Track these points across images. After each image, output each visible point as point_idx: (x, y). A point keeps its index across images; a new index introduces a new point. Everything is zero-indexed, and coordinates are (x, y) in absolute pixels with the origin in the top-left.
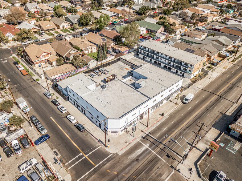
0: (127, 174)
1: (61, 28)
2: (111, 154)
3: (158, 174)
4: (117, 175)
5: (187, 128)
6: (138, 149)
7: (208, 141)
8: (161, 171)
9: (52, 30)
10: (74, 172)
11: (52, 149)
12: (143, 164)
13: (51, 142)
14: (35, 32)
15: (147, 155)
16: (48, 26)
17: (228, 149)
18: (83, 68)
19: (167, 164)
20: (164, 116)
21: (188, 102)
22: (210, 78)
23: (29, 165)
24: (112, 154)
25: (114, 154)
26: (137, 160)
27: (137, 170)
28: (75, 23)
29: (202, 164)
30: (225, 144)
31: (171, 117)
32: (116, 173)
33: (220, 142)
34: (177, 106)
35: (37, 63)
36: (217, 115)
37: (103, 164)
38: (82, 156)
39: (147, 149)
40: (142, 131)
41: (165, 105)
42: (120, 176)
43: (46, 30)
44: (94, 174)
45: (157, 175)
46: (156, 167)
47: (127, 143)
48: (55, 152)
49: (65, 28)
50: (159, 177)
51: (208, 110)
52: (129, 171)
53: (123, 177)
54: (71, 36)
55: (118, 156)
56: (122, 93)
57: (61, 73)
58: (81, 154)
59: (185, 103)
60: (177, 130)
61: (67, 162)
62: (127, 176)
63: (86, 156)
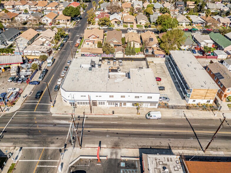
0: (39, 126)
2: (50, 111)
3: (53, 141)
5: (117, 133)
6: (65, 121)
7: (116, 154)
8: (57, 141)
9: (130, 23)
10: (23, 107)
11: (32, 90)
12: (54, 130)
13: (36, 87)
14: (116, 22)
15: (64, 127)
16: (129, 19)
17: (122, 171)
18: (109, 55)
19: (66, 141)
20: (113, 115)
21: (149, 117)
22: (215, 115)
23: (13, 90)
24: (49, 112)
25: (50, 113)
26: (55, 125)
27: (46, 130)
28: (153, 22)
29: (84, 160)
30: (126, 167)
31: (120, 118)
32: (36, 122)
33: (124, 161)
34: (137, 115)
35: (87, 41)
36: (161, 145)
37: (38, 113)
38: (37, 102)
39: (70, 124)
40: (84, 113)
41: (129, 108)
42: (35, 125)
43: (125, 23)
44: (28, 114)
45: (51, 141)
46: (57, 137)
47: (65, 113)
48: (31, 92)
50: (50, 143)
51: (160, 135)
52: (41, 127)
53: (36, 126)
55: (51, 116)
56: (96, 79)
57: (90, 52)
58: (38, 101)
59: (146, 118)
60: (107, 129)
61: (28, 100)
62: (38, 128)
63: (38, 104)
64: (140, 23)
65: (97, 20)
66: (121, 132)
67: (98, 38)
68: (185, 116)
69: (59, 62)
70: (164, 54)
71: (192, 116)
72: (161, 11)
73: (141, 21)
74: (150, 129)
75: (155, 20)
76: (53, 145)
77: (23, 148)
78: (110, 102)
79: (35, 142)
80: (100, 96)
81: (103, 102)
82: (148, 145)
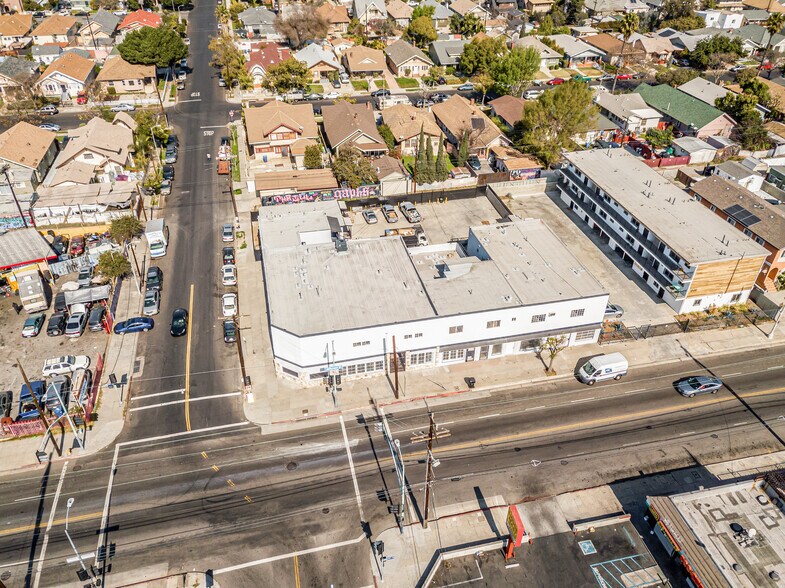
0: (237, 482)
1: (401, 74)
2: (245, 419)
3: (312, 523)
4: (213, 475)
5: (518, 450)
6: (319, 442)
7: (549, 517)
8: (328, 520)
9: (371, 73)
10: (136, 422)
11: (138, 354)
12: (297, 482)
13: (149, 339)
14: (323, 74)
15: (327, 465)
16: (366, 62)
17: (596, 570)
18: (361, 190)
19: (361, 512)
20: (473, 390)
21: (591, 377)
22: (767, 335)
23: (65, 366)
24: (246, 423)
25: (252, 425)
26: (292, 464)
27: (269, 488)
28: (448, 66)
29: (459, 565)
30: (601, 552)
31: (498, 399)
32: (215, 468)
33: (587, 536)
34: (547, 378)
35: (260, 150)
36: (667, 457)
37: (208, 436)
38: (180, 396)
39: (343, 451)
40: (372, 402)
41: (511, 359)
42: (218, 480)
43: (356, 74)
44: (169, 446)
45: (306, 523)
46: (321, 506)
47: (306, 415)
48: (137, 363)
49: (410, 75)
50: (308, 532)
51: (648, 428)
52: (248, 479)
53: (225, 484)
54: (404, 100)
55: (258, 434)
56: (376, 277)
57: (292, 189)
58: (182, 391)
59: (580, 379)
60: (477, 443)
61: (141, 394)
62: (235, 488)
63: (187, 400)
64: (408, 72)
65: (257, 70)
66: (526, 443)
67: (299, 134)
68: (687, 354)
69: (187, 234)
70: (536, 165)
71: (707, 350)
72: (456, 28)
73: (410, 64)
74: (611, 415)
75: (453, 56)
76: (322, 537)
77: (215, 573)
78: (449, 350)
79: (253, 542)
80: (417, 336)
81: (425, 352)
82: (628, 466)
